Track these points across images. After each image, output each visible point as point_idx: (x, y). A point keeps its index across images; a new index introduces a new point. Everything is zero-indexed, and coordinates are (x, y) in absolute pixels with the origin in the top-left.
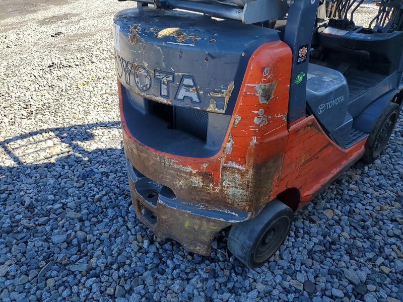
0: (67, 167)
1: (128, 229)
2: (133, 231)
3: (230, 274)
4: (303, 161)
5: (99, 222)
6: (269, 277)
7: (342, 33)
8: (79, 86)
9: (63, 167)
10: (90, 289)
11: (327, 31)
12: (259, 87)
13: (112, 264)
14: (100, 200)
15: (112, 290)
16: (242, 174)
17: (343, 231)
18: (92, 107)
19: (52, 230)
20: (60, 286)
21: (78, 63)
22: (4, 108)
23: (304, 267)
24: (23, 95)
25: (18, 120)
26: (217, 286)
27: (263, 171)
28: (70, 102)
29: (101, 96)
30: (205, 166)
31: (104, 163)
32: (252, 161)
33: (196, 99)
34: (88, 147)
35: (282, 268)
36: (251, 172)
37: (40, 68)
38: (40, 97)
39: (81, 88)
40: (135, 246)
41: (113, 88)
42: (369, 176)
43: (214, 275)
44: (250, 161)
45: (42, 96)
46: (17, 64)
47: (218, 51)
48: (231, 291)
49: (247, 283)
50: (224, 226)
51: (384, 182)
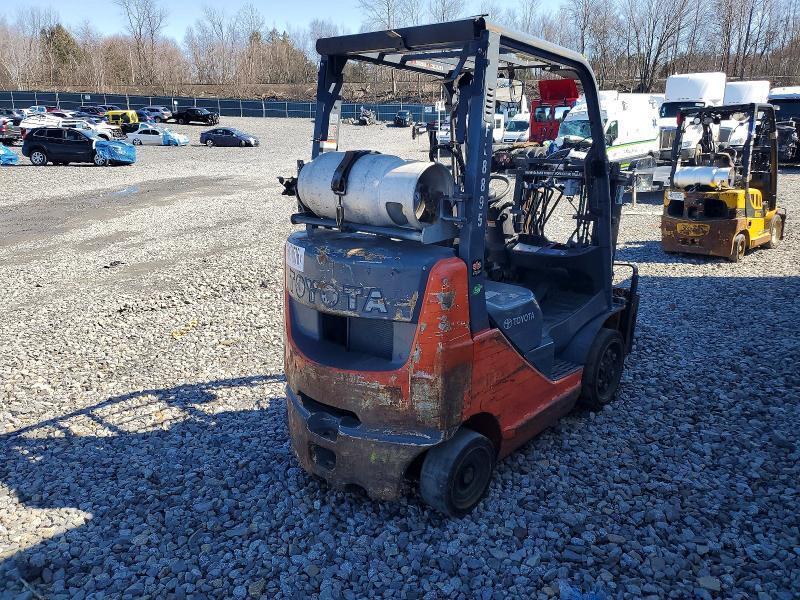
0: (188, 434)
1: (290, 494)
2: (297, 494)
3: (426, 527)
4: (495, 379)
5: (250, 488)
6: (473, 526)
7: (534, 249)
8: (175, 336)
9: (183, 434)
10: (257, 550)
11: (517, 248)
12: (440, 296)
13: (279, 526)
14: (246, 465)
15: (284, 550)
16: (432, 384)
17: (561, 480)
18: (202, 362)
19: (191, 498)
20: (218, 550)
21: (164, 305)
22: (70, 369)
23: (513, 515)
24: (90, 351)
25: (95, 384)
26: (411, 537)
27: (452, 380)
28: (167, 357)
29: (214, 347)
30: (394, 378)
31: (239, 427)
32: (440, 368)
33: (383, 309)
34: (211, 412)
35: (488, 518)
36: (440, 381)
37: (104, 314)
38: (119, 353)
39: (178, 338)
40: (303, 508)
41: (229, 336)
42: (596, 424)
43: (406, 528)
44: (438, 368)
45: (121, 351)
46: (64, 310)
47: (402, 267)
48: (430, 542)
49: (447, 534)
50: (415, 453)
51: (615, 429)
